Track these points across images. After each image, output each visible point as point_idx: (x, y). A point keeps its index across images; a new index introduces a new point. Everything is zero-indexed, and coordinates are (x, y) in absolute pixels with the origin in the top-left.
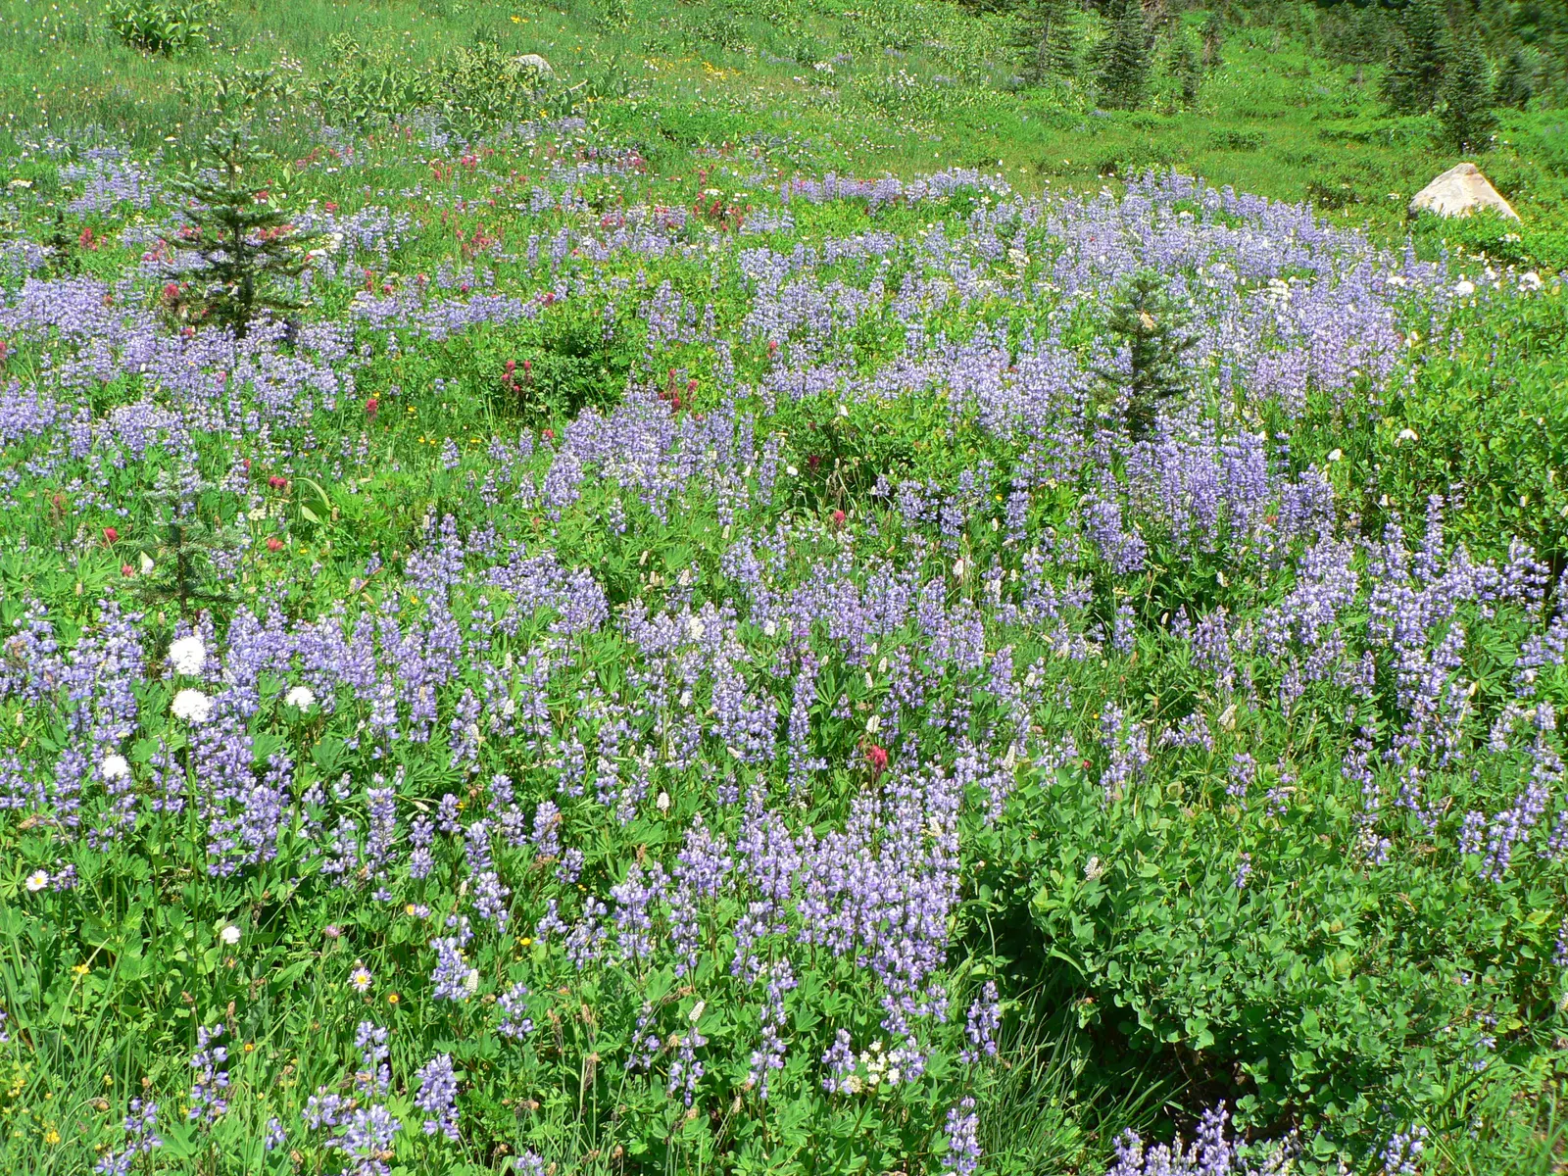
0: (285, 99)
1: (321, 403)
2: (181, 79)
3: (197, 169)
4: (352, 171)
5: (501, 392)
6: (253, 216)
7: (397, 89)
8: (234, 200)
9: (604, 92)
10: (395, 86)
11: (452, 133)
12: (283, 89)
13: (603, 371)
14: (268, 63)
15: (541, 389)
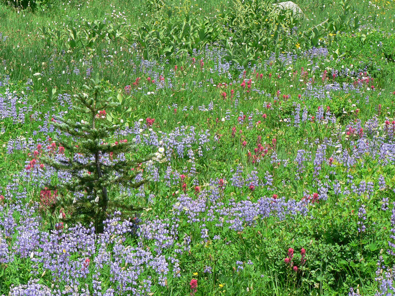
0: (116, 41)
1: (157, 280)
2: (44, 28)
3: (56, 94)
4: (164, 93)
5: (284, 269)
6: (109, 147)
7: (193, 31)
8: (95, 136)
9: (341, 28)
10: (192, 29)
11: (233, 63)
12: (114, 33)
13: (359, 254)
14: (102, 13)
15: (313, 268)
